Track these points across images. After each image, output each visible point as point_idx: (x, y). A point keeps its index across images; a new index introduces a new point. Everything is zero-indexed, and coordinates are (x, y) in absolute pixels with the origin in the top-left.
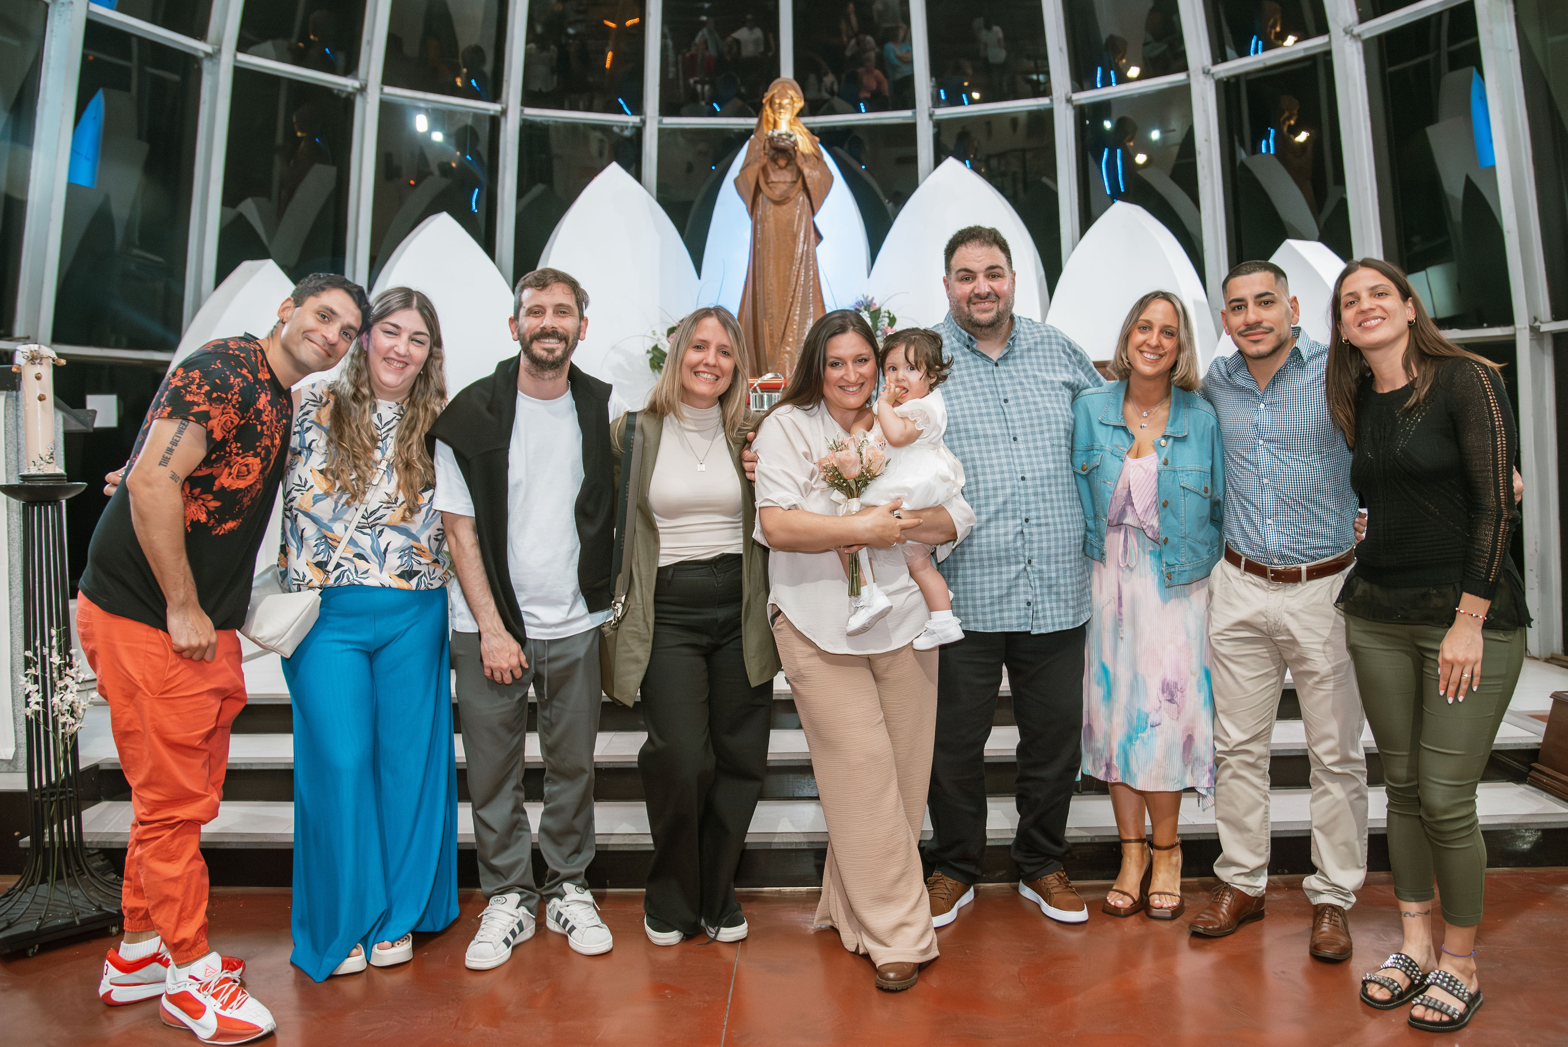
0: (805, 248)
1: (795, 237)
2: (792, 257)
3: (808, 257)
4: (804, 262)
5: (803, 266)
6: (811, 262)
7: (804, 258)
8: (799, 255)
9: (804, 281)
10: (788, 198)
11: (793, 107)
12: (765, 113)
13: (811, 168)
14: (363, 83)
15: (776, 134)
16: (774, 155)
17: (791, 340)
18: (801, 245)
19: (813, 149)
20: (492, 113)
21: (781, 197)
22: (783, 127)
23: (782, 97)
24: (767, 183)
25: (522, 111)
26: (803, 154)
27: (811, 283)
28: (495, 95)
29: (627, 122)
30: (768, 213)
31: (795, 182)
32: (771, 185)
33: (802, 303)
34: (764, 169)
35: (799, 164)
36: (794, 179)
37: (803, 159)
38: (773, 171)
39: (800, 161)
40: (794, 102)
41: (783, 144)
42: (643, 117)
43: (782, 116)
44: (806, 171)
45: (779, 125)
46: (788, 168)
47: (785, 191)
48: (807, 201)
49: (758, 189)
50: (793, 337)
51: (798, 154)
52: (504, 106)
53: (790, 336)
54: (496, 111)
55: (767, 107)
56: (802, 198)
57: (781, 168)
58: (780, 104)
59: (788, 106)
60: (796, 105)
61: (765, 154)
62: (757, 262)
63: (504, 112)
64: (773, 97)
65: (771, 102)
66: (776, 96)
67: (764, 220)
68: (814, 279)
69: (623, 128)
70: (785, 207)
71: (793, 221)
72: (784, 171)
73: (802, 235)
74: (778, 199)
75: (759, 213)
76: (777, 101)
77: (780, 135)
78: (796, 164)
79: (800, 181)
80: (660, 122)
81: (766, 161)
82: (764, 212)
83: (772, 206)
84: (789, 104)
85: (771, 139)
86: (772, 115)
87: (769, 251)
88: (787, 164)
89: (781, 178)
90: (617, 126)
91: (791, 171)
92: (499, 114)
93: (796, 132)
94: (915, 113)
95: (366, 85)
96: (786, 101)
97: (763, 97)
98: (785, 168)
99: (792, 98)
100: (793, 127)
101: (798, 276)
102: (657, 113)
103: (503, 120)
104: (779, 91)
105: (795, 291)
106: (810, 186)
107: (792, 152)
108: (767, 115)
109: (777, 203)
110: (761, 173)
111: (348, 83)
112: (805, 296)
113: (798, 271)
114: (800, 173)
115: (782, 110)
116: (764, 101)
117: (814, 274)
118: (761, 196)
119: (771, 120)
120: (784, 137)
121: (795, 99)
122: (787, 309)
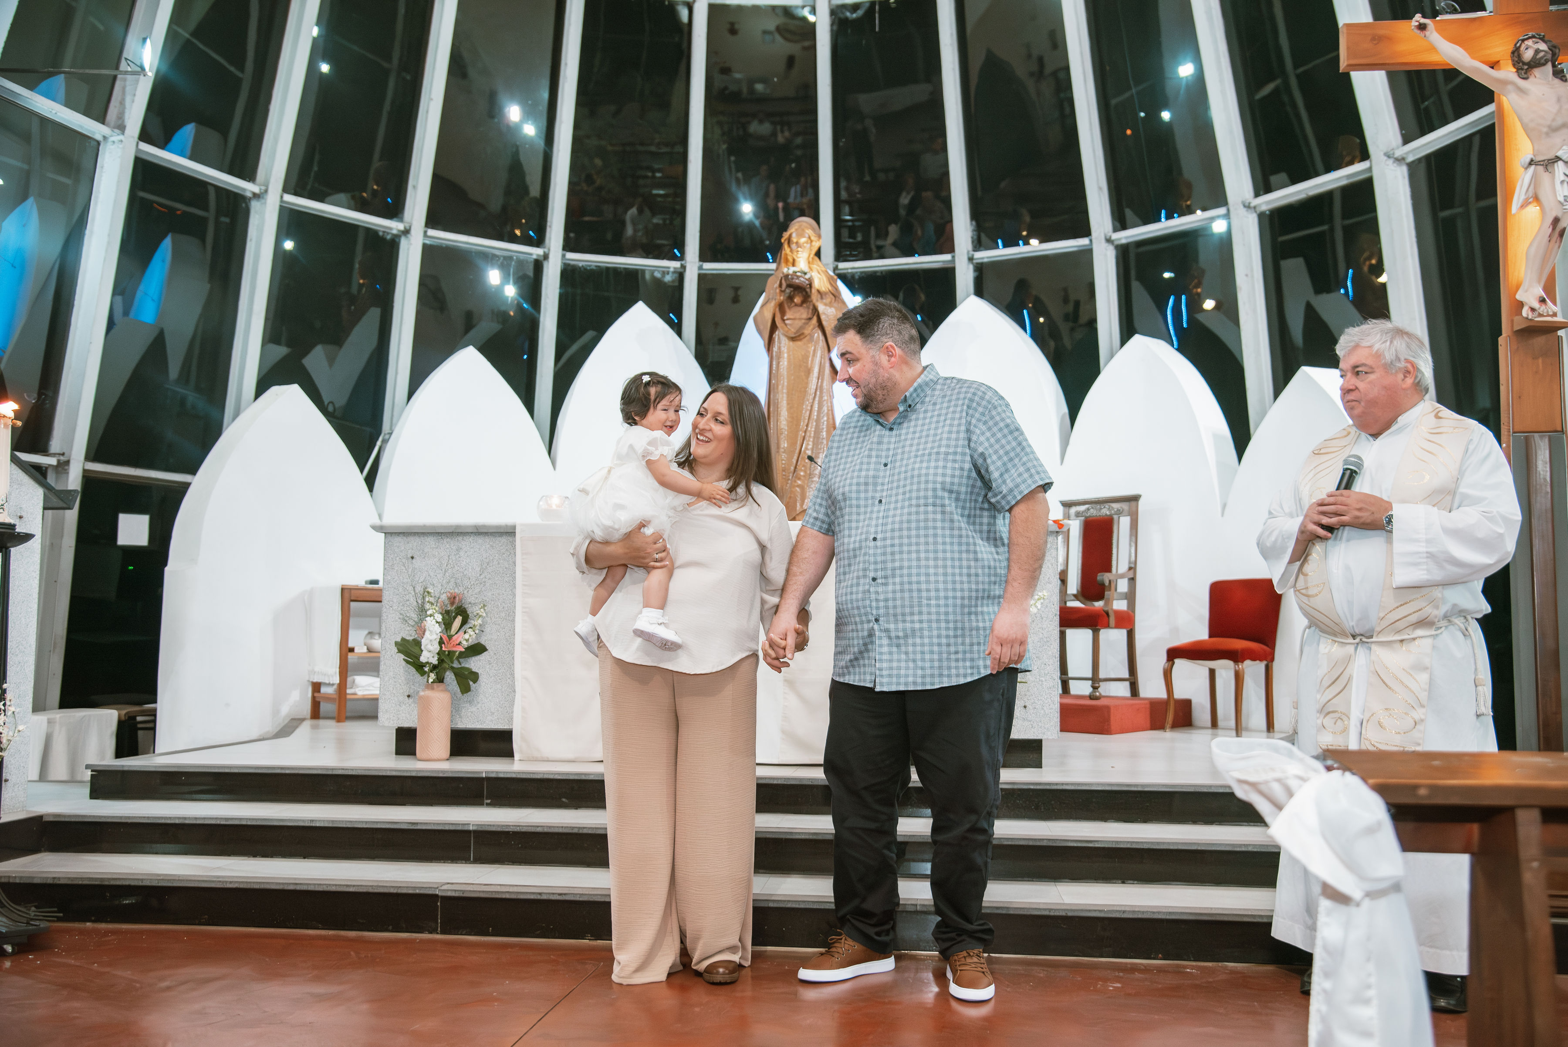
0: (819, 384)
1: (809, 372)
2: (805, 392)
3: (821, 392)
4: (817, 399)
5: (816, 402)
6: (826, 398)
7: (818, 393)
8: (813, 391)
9: (817, 416)
10: (803, 334)
11: (811, 246)
12: (783, 252)
13: (826, 305)
14: (407, 226)
15: (791, 272)
16: (791, 291)
17: (802, 474)
18: (815, 381)
19: (830, 288)
20: (535, 257)
21: (795, 333)
22: (802, 264)
23: (801, 235)
24: (784, 320)
25: (564, 256)
26: (818, 291)
27: (825, 419)
28: (539, 241)
29: (669, 268)
30: (783, 349)
31: (810, 319)
32: (787, 322)
33: (814, 437)
34: (781, 307)
35: (814, 301)
36: (810, 316)
37: (819, 296)
38: (790, 308)
39: (814, 297)
40: (812, 241)
41: (797, 281)
42: (683, 262)
43: (799, 255)
44: (821, 308)
45: (797, 264)
46: (805, 305)
47: (802, 328)
48: (821, 337)
49: (774, 327)
50: (805, 472)
51: (813, 291)
52: (546, 250)
53: (802, 470)
54: (538, 255)
55: (786, 246)
56: (818, 334)
57: (796, 305)
58: (797, 243)
59: (805, 245)
60: (814, 243)
61: (781, 291)
62: (772, 396)
63: (546, 257)
64: (790, 236)
65: (789, 241)
66: (794, 235)
67: (779, 357)
68: (828, 414)
69: (664, 273)
70: (799, 343)
71: (808, 357)
72: (801, 309)
73: (816, 370)
74: (793, 336)
75: (775, 349)
76: (795, 240)
77: (795, 272)
78: (812, 301)
79: (815, 318)
80: (700, 268)
81: (782, 298)
82: (779, 348)
83: (787, 340)
84: (807, 243)
85: (786, 276)
86: (790, 253)
87: (783, 387)
88: (803, 302)
89: (796, 316)
90: (659, 271)
91: (808, 308)
92: (542, 258)
93: (814, 270)
94: (953, 257)
95: (410, 227)
96: (803, 240)
97: (781, 237)
98: (801, 304)
99: (809, 238)
100: (812, 266)
101: (811, 411)
102: (697, 259)
103: (545, 264)
104: (796, 230)
105: (807, 426)
106: (824, 323)
107: (808, 290)
108: (786, 254)
109: (793, 339)
110: (777, 309)
111: (394, 226)
112: (818, 431)
113: (812, 406)
114: (815, 310)
115: (799, 249)
116: (783, 241)
117: (828, 410)
118: (777, 333)
119: (791, 260)
120: (799, 274)
121: (812, 238)
122: (799, 443)
